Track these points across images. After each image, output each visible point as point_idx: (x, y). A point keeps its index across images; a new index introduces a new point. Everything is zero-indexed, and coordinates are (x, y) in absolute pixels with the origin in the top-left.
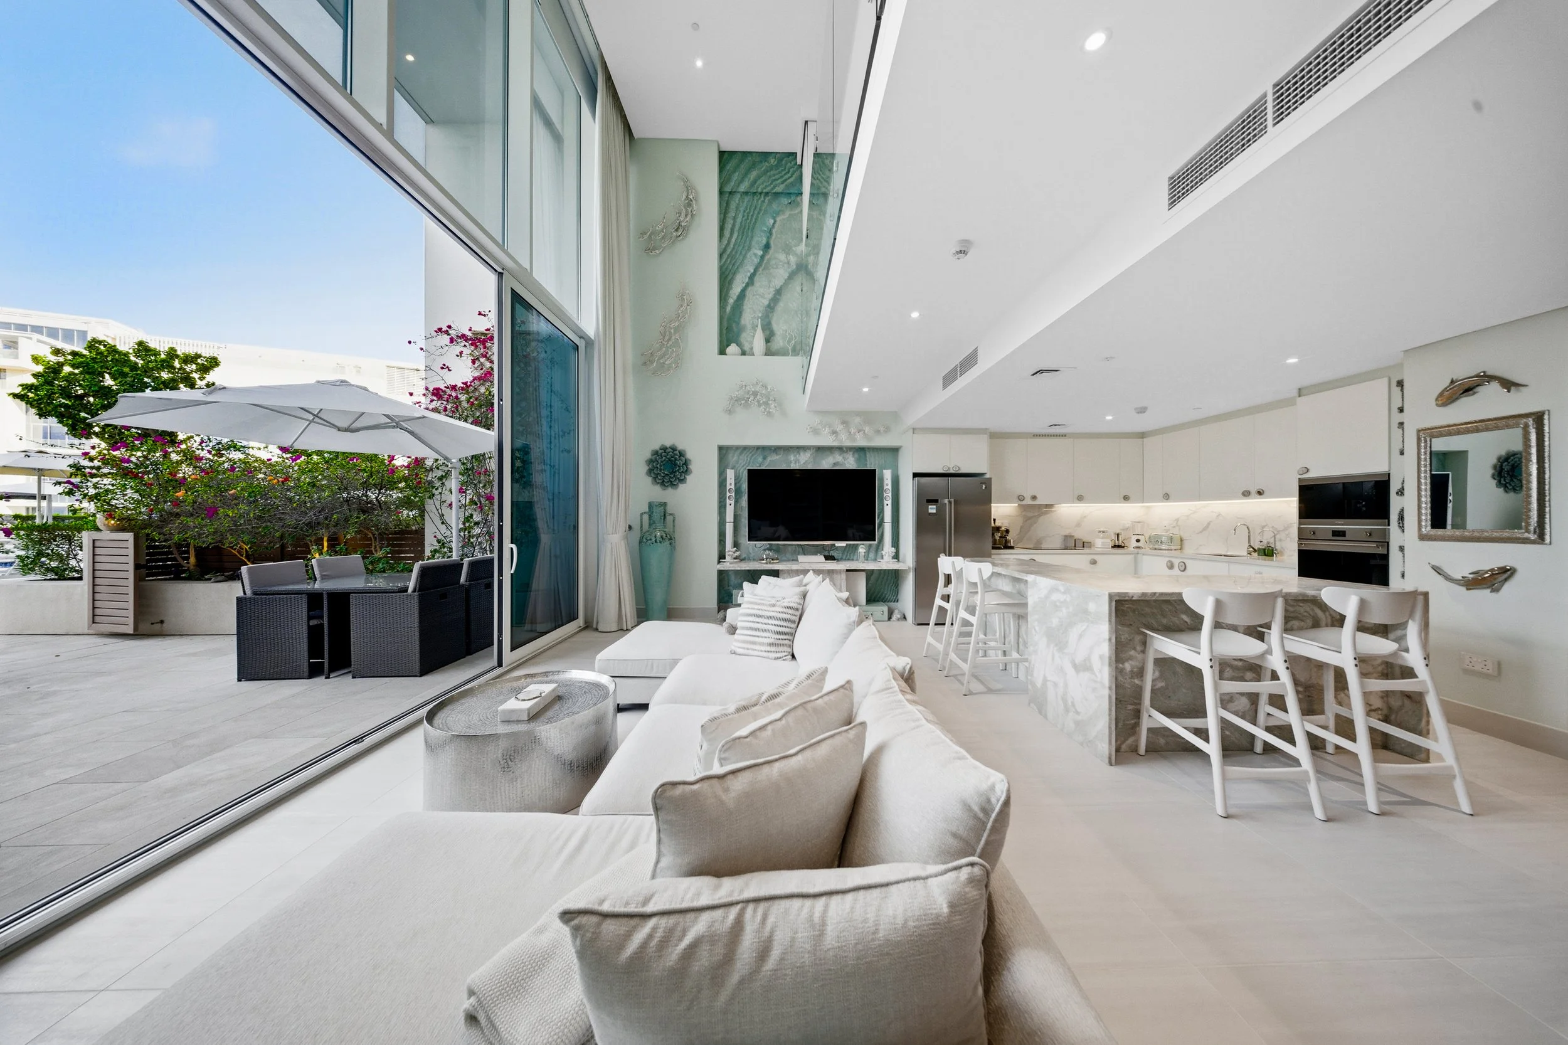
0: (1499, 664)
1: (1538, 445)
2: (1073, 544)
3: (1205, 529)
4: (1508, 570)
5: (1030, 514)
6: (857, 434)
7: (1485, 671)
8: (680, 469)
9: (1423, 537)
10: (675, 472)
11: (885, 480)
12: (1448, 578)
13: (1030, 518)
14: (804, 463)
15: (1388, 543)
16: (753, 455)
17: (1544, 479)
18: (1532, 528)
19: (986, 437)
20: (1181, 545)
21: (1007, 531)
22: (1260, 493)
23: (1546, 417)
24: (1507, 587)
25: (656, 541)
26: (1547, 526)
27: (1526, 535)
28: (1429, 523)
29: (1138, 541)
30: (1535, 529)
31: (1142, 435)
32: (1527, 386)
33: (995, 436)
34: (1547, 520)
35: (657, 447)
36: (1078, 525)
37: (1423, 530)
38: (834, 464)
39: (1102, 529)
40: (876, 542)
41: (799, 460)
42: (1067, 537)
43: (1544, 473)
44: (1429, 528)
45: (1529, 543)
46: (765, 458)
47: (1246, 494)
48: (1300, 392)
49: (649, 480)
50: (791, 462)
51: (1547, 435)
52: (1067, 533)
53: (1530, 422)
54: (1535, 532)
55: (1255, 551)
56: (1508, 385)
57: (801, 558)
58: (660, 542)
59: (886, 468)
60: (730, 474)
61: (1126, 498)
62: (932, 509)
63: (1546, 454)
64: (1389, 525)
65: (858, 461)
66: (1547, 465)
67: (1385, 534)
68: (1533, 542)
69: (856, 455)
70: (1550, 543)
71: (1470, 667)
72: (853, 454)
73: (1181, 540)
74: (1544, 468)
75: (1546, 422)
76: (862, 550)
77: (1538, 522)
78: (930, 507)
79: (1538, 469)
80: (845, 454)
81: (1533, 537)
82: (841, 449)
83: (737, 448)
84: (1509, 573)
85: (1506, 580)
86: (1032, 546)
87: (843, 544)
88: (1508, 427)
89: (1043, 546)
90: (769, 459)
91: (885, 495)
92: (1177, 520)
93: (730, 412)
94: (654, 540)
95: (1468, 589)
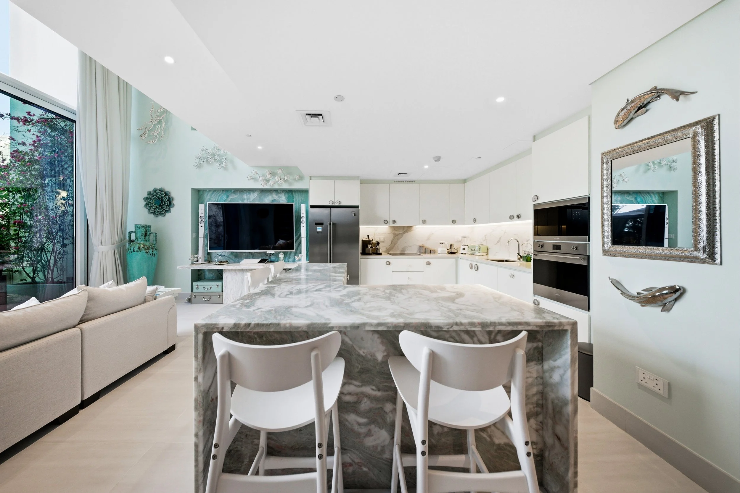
0: (669, 384)
1: (707, 154)
2: (424, 250)
3: (498, 242)
4: (677, 290)
5: (397, 232)
6: (280, 181)
7: (656, 389)
8: (165, 203)
9: (606, 253)
10: (162, 205)
11: (302, 211)
12: (625, 294)
13: (398, 235)
14: (253, 200)
15: (589, 256)
16: (219, 195)
17: (714, 191)
18: (701, 246)
19: (357, 182)
20: (487, 252)
21: (378, 243)
22: (519, 217)
23: (716, 121)
24: (678, 306)
25: (134, 251)
26: (718, 244)
27: (695, 253)
28: (610, 239)
29: (464, 249)
30: (704, 248)
31: (465, 181)
32: (696, 92)
33: (363, 182)
34: (718, 238)
35: (151, 189)
36: (428, 239)
37: (606, 246)
38: (272, 200)
39: (442, 242)
40: (294, 250)
41: (249, 198)
42: (421, 247)
43: (714, 185)
44: (610, 244)
45: (699, 262)
46: (228, 197)
47: (512, 217)
48: (535, 139)
49: (146, 210)
50: (245, 199)
51: (717, 143)
52: (421, 244)
53: (699, 129)
54: (704, 251)
55: (521, 257)
56: (676, 95)
57: (245, 261)
58: (137, 251)
59: (303, 203)
60: (202, 207)
61: (454, 222)
62: (319, 229)
63: (717, 164)
64: (589, 241)
65: (288, 198)
66: (717, 176)
67: (586, 247)
68: (703, 261)
69: (287, 195)
70: (721, 264)
71: (643, 383)
72: (285, 194)
73: (487, 249)
74: (714, 179)
75: (716, 127)
76: (281, 256)
77: (708, 239)
78: (318, 227)
79: (708, 181)
80: (279, 194)
81: (703, 256)
82: (276, 191)
83: (210, 190)
84: (678, 294)
85: (676, 300)
86: (399, 252)
87: (272, 252)
88: (677, 140)
89: (406, 252)
90: (230, 197)
91: (302, 220)
92: (486, 236)
93: (199, 166)
94: (132, 250)
95: (642, 305)
